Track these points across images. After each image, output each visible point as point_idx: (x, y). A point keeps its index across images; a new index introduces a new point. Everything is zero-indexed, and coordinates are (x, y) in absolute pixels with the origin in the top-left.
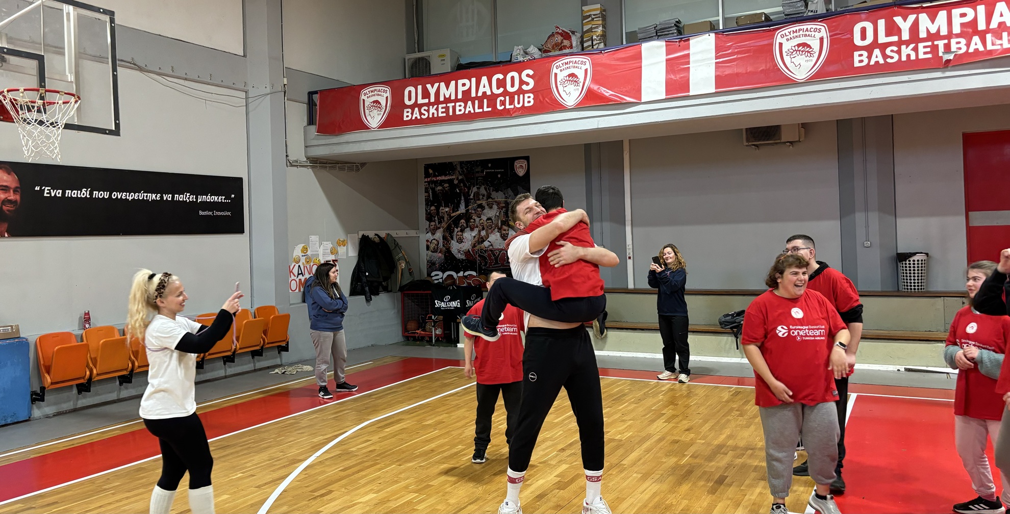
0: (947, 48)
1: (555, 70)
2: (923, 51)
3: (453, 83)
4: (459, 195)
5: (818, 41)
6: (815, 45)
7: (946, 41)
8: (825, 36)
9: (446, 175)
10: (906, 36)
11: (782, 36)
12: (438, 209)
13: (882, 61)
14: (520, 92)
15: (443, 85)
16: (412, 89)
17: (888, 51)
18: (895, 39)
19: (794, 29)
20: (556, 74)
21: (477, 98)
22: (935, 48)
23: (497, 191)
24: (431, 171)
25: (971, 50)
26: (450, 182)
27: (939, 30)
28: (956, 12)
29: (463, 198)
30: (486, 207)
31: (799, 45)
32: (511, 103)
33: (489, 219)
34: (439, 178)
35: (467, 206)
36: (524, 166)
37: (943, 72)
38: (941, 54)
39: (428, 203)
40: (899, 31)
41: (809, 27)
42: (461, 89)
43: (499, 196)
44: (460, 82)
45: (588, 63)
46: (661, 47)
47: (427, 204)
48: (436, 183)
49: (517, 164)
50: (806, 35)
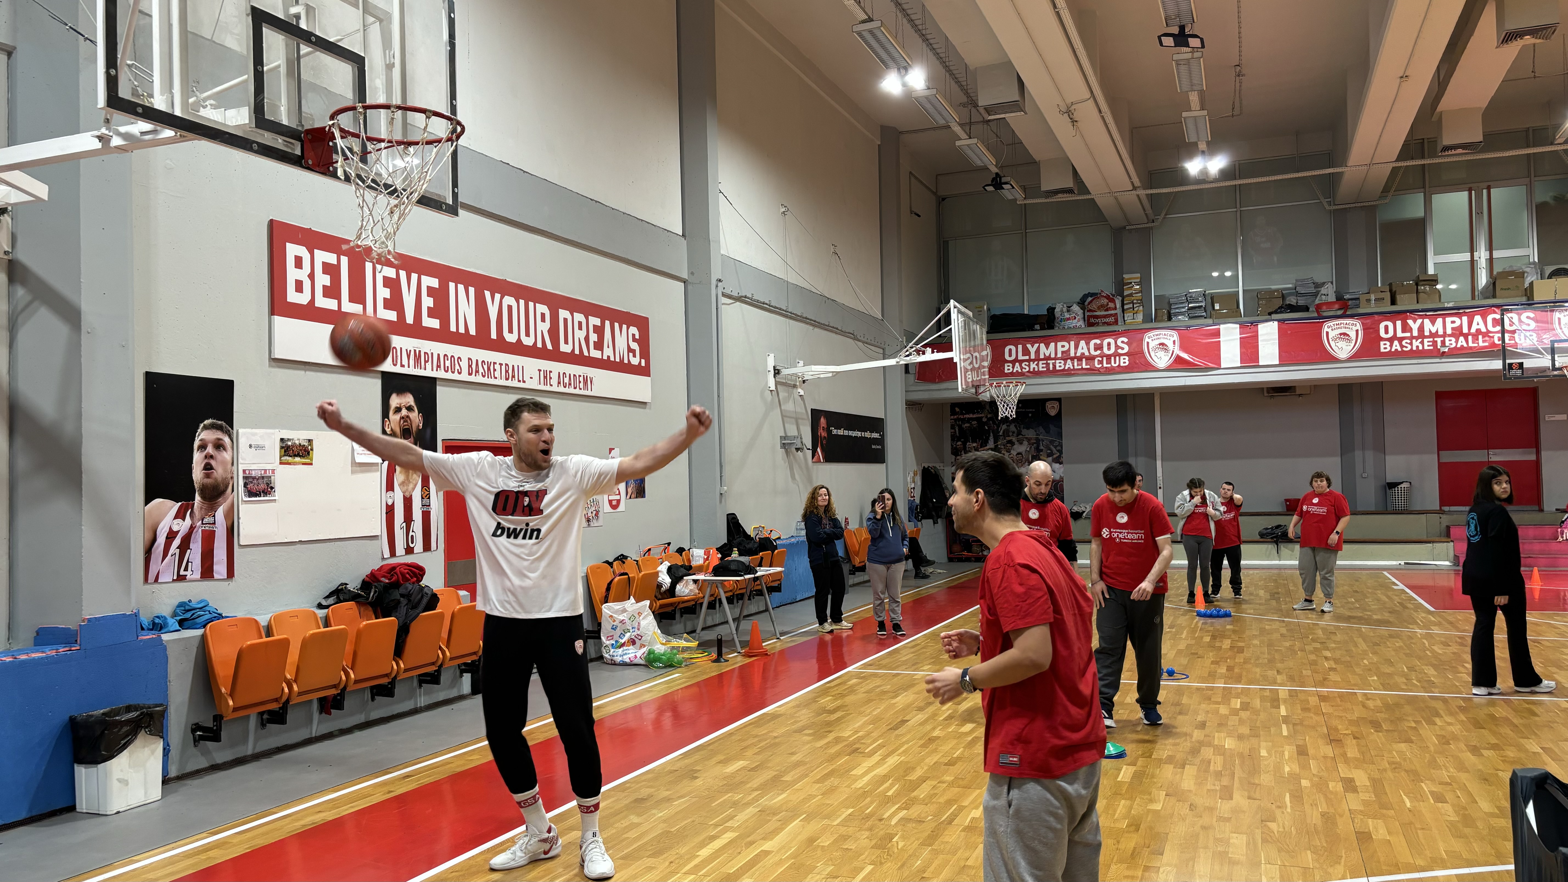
0: (1443, 343)
1: (1147, 340)
2: (1427, 344)
3: (1052, 345)
4: (988, 432)
5: (1355, 332)
6: (1353, 335)
7: (1442, 339)
8: (1359, 329)
9: (974, 413)
10: (1415, 333)
11: (1328, 327)
12: (964, 444)
13: (1400, 349)
14: (1116, 355)
15: (1042, 346)
16: (1013, 348)
17: (1404, 343)
18: (1408, 335)
19: (1337, 322)
20: (1148, 343)
21: (1075, 357)
22: (1435, 343)
23: (1028, 429)
24: (957, 409)
25: (1459, 346)
26: (979, 420)
27: (1437, 331)
28: (1449, 320)
29: (991, 434)
30: (1016, 443)
31: (1341, 334)
32: (1109, 362)
33: (1018, 454)
34: (967, 416)
35: (995, 442)
36: (1056, 406)
37: (1441, 359)
38: (1439, 347)
39: (954, 438)
40: (1411, 330)
41: (1348, 322)
42: (1060, 350)
43: (1030, 433)
44: (1060, 344)
45: (1175, 335)
46: (1236, 328)
47: (953, 440)
48: (964, 421)
49: (1049, 405)
50: (1345, 328)
